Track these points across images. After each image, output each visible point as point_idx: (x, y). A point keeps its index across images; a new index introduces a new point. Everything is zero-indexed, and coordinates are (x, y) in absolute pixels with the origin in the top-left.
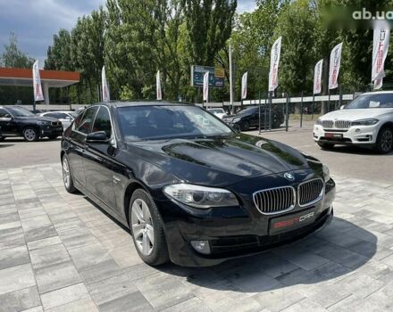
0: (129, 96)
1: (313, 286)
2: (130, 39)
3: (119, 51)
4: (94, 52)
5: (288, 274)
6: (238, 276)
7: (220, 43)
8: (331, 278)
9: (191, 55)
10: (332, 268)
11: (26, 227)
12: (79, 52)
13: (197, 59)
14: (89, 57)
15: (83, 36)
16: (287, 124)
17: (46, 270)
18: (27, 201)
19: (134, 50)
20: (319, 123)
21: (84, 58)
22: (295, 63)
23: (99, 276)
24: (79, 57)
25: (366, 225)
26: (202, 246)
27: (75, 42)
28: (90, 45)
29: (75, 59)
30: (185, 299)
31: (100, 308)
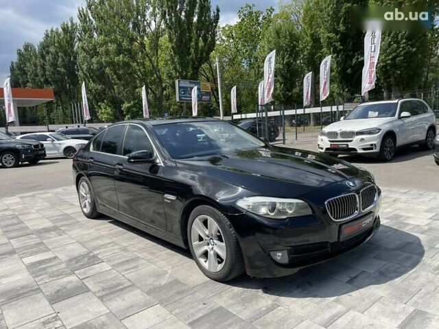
0: (108, 114)
1: (384, 286)
2: (107, 53)
3: (96, 66)
4: (64, 66)
5: (355, 277)
6: (310, 284)
7: (204, 56)
8: (397, 277)
9: (175, 68)
10: (393, 268)
11: (63, 257)
12: (47, 67)
13: (181, 73)
14: (59, 72)
15: (52, 49)
16: (284, 137)
17: (112, 296)
18: (47, 230)
19: (111, 64)
20: (323, 134)
21: (53, 73)
22: (282, 76)
23: (172, 296)
24: (47, 73)
25: (404, 228)
26: (279, 256)
27: (43, 57)
28: (60, 60)
29: (43, 75)
30: (271, 309)
31: (192, 325)
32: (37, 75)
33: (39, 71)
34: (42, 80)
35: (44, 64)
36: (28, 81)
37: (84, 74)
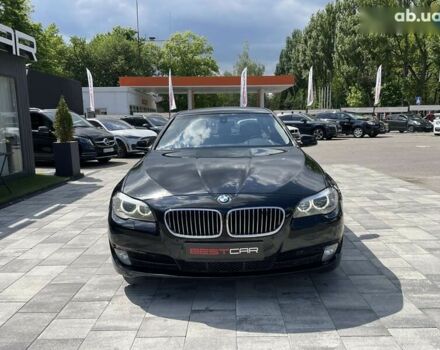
0: (357, 98)
3: (348, 46)
5: (212, 311)
12: (308, 52)
14: (318, 56)
15: (314, 34)
19: (366, 42)
21: (313, 58)
24: (307, 58)
27: (306, 42)
28: (320, 43)
29: (303, 61)
30: (100, 300)
31: (49, 285)
32: (298, 61)
33: (301, 58)
34: (302, 65)
35: (306, 50)
36: (291, 68)
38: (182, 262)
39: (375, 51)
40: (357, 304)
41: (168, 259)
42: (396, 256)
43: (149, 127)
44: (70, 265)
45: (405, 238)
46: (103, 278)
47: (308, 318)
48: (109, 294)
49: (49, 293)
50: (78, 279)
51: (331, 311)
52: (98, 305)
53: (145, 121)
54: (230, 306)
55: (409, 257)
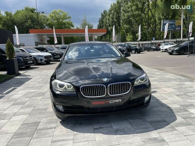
0: (130, 38)
1: (106, 136)
2: (132, 11)
3: (126, 17)
4: (116, 19)
8: (121, 134)
9: (163, 15)
10: (127, 130)
11: (38, 92)
12: (110, 19)
14: (114, 21)
15: (112, 12)
19: (133, 16)
21: (112, 22)
23: (36, 113)
24: (110, 22)
27: (109, 15)
28: (115, 16)
29: (109, 23)
30: (50, 128)
31: (23, 124)
32: (107, 23)
33: (108, 22)
34: (108, 25)
35: (109, 19)
36: (104, 26)
37: (123, 21)
38: (89, 108)
39: (137, 19)
40: (159, 119)
41: (82, 107)
42: (166, 99)
43: (47, 51)
44: (30, 114)
45: (166, 91)
46: (48, 118)
47: (143, 126)
48: (54, 125)
49: (24, 128)
50: (36, 120)
51: (151, 123)
52: (50, 131)
53: (45, 49)
54: (110, 125)
55: (171, 98)
